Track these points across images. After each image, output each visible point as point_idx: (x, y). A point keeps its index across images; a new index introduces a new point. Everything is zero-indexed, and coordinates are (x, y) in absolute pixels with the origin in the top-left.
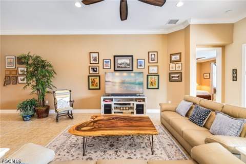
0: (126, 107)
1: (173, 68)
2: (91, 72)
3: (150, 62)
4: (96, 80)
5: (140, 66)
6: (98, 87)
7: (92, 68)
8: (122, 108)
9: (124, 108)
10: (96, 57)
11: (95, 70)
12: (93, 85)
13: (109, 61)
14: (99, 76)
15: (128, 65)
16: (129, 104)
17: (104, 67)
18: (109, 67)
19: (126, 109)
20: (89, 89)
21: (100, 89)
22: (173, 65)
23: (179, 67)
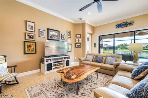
0: (59, 64)
1: (77, 41)
2: (27, 38)
3: (68, 36)
4: (32, 45)
5: (63, 38)
6: (34, 52)
7: (28, 35)
8: (57, 65)
9: (58, 65)
10: (33, 26)
11: (32, 37)
12: (29, 50)
13: (44, 31)
14: (36, 43)
15: (57, 37)
16: (61, 61)
17: (40, 36)
18: (44, 36)
19: (59, 65)
20: (25, 53)
21: (36, 53)
22: (77, 40)
23: (80, 41)
